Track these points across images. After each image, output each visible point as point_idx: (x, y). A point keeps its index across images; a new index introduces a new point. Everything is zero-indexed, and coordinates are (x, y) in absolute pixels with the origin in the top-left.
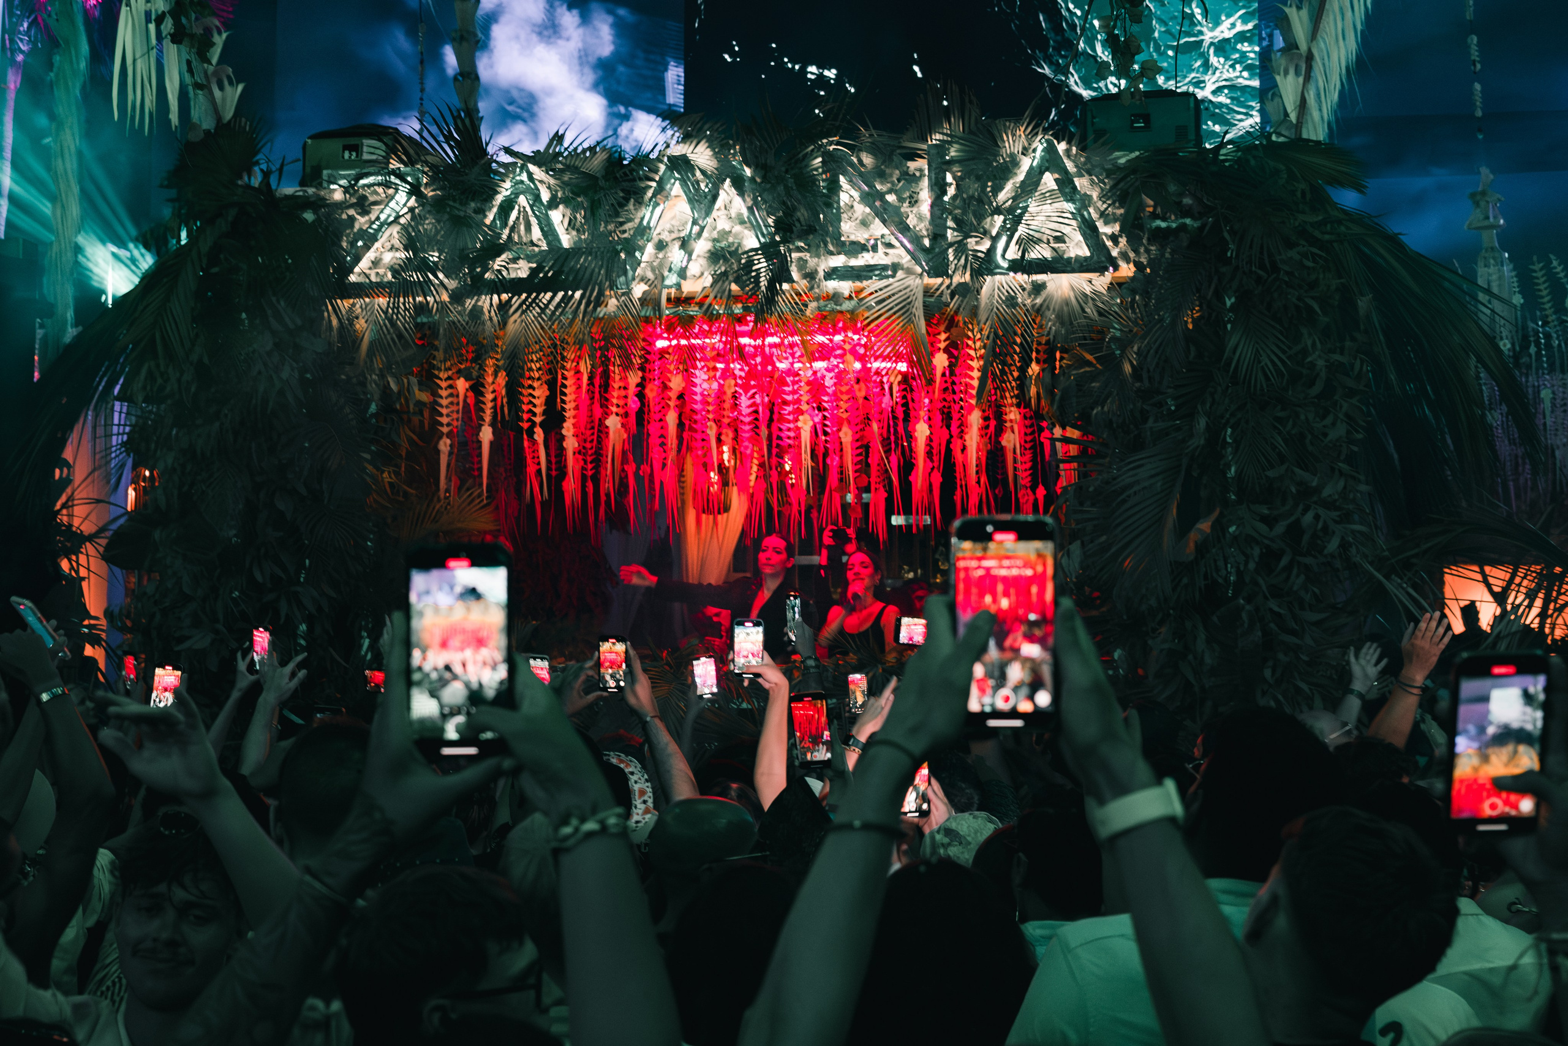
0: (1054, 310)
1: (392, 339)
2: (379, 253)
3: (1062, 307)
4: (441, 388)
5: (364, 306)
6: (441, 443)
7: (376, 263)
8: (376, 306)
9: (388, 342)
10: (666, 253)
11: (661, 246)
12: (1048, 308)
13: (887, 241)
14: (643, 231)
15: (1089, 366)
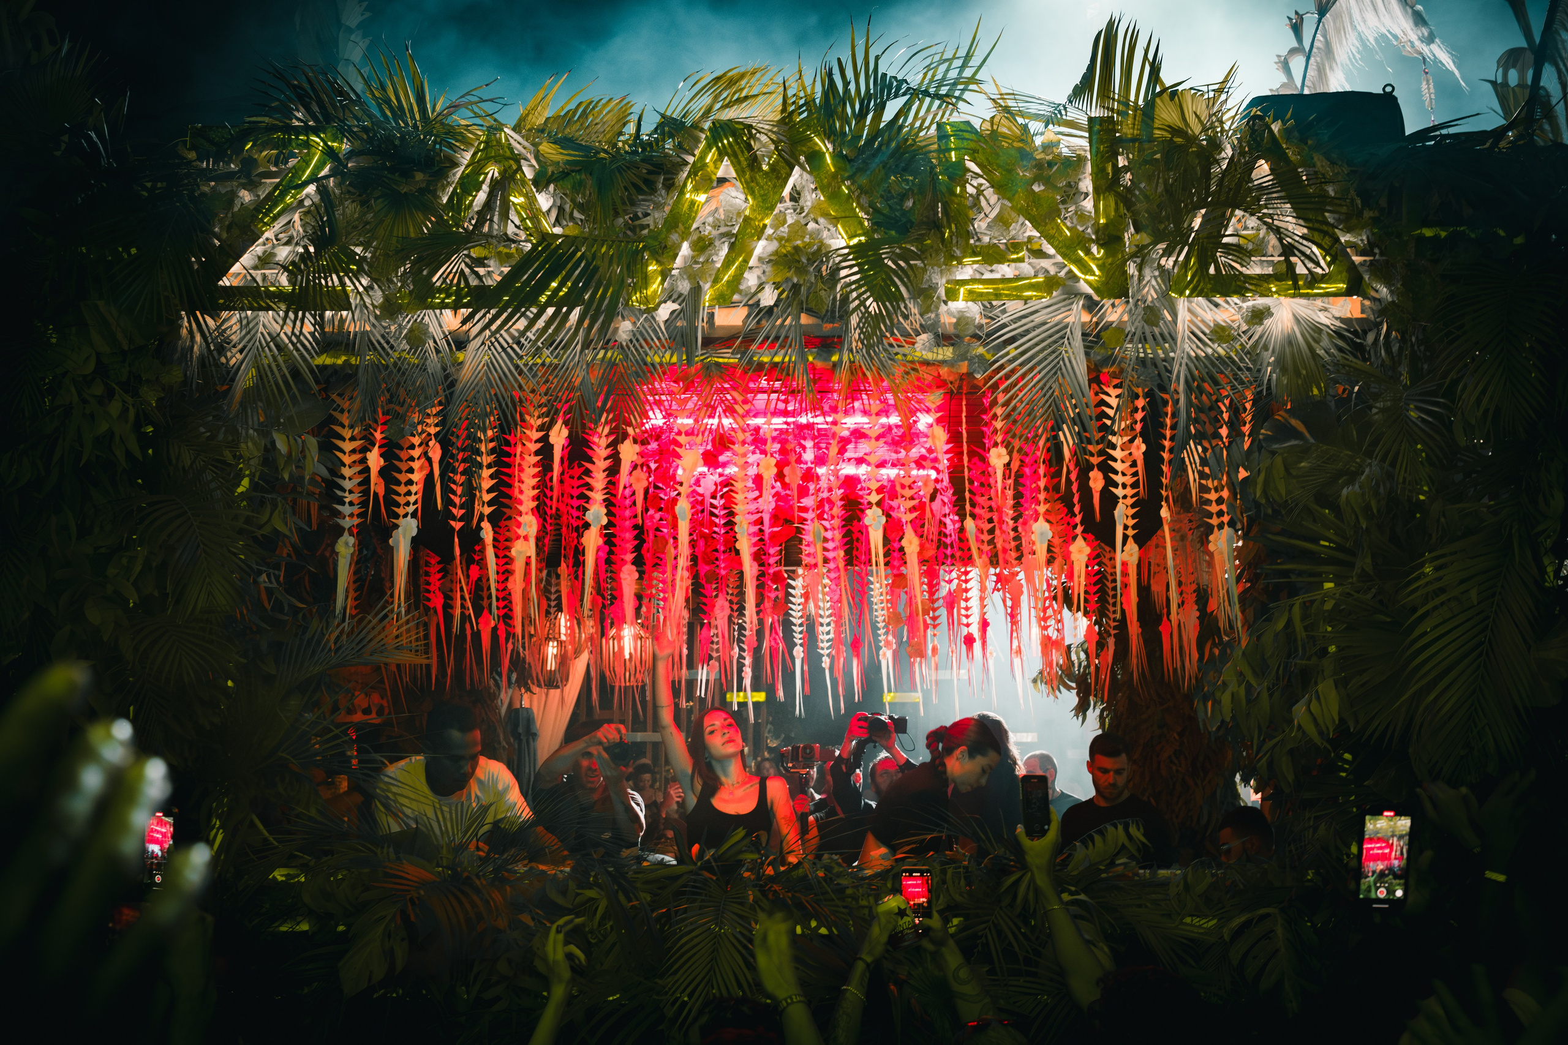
0: (1273, 351)
1: (283, 376)
2: (269, 245)
3: (1283, 347)
4: (344, 465)
5: (244, 322)
6: (341, 541)
7: (265, 261)
8: (261, 329)
9: (277, 384)
10: (710, 255)
11: (703, 245)
12: (1266, 348)
13: (1036, 247)
14: (678, 222)
15: (1296, 438)
